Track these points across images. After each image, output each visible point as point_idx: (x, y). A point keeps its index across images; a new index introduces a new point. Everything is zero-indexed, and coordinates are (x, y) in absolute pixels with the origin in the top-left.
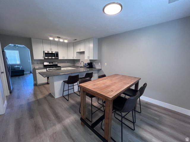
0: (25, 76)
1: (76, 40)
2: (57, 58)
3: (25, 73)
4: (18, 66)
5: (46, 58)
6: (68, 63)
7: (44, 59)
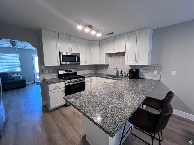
0: (26, 88)
1: (112, 33)
2: (78, 63)
3: (27, 83)
4: (18, 75)
5: (64, 63)
6: (90, 71)
7: (59, 65)
